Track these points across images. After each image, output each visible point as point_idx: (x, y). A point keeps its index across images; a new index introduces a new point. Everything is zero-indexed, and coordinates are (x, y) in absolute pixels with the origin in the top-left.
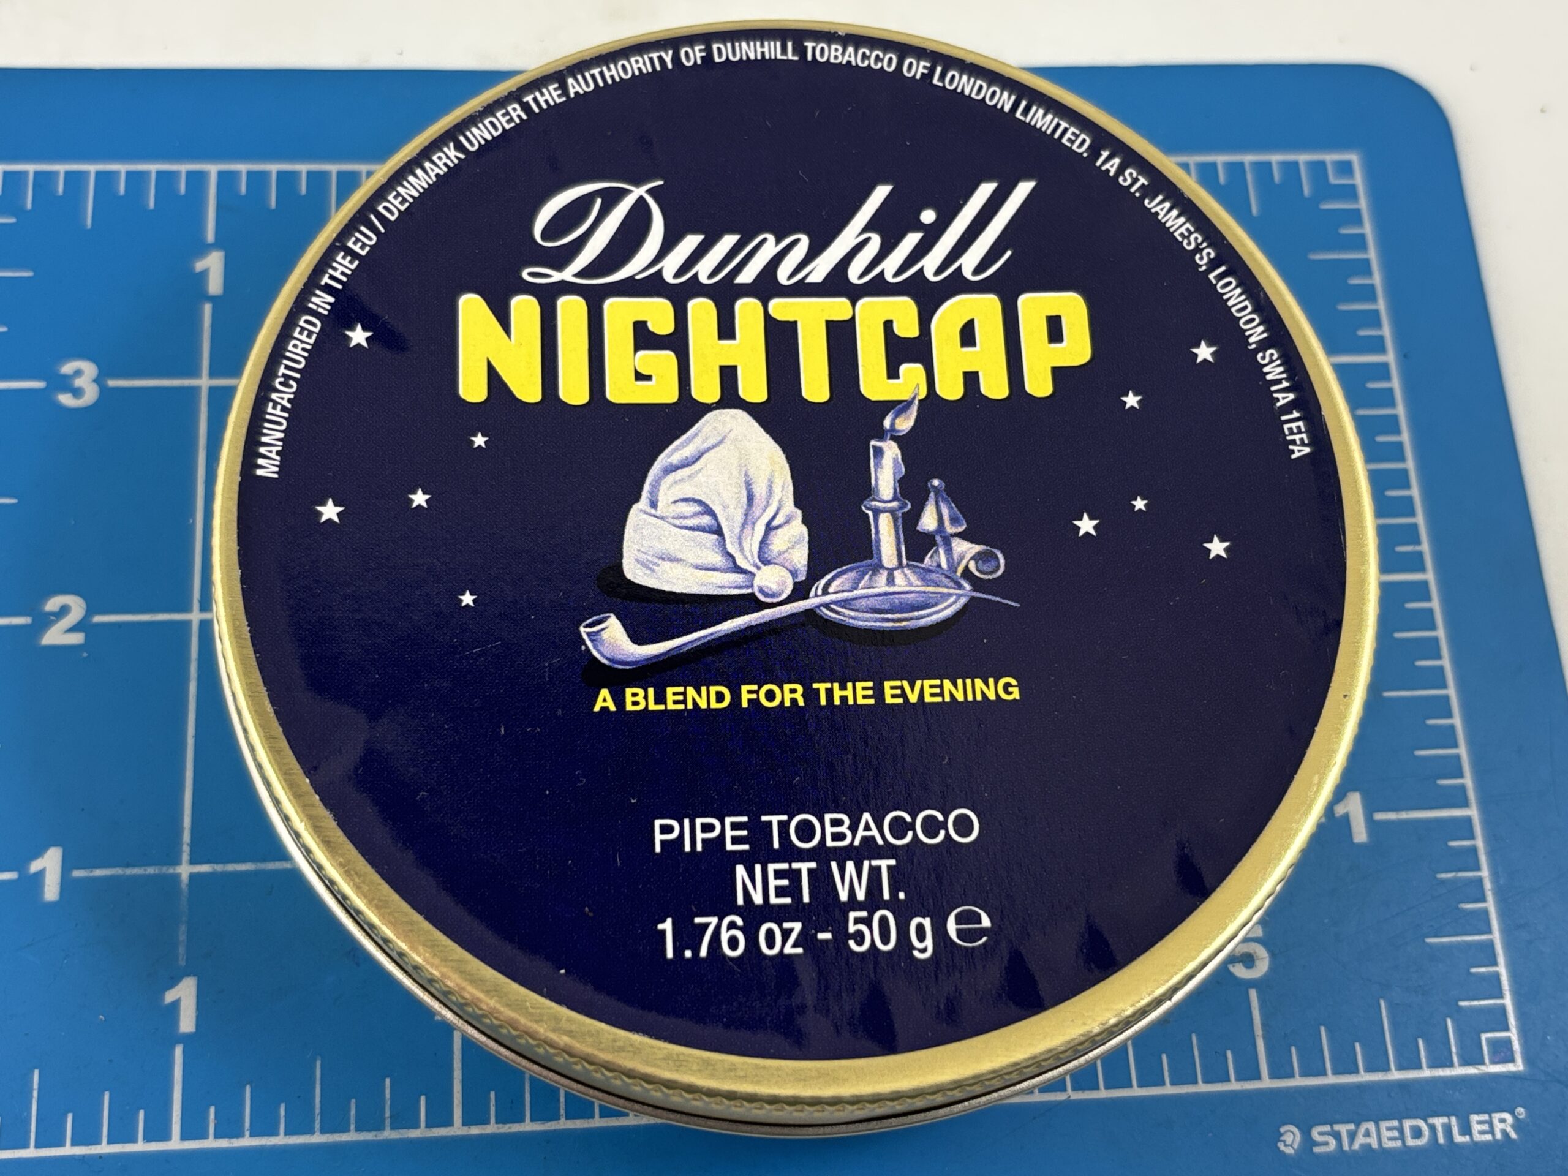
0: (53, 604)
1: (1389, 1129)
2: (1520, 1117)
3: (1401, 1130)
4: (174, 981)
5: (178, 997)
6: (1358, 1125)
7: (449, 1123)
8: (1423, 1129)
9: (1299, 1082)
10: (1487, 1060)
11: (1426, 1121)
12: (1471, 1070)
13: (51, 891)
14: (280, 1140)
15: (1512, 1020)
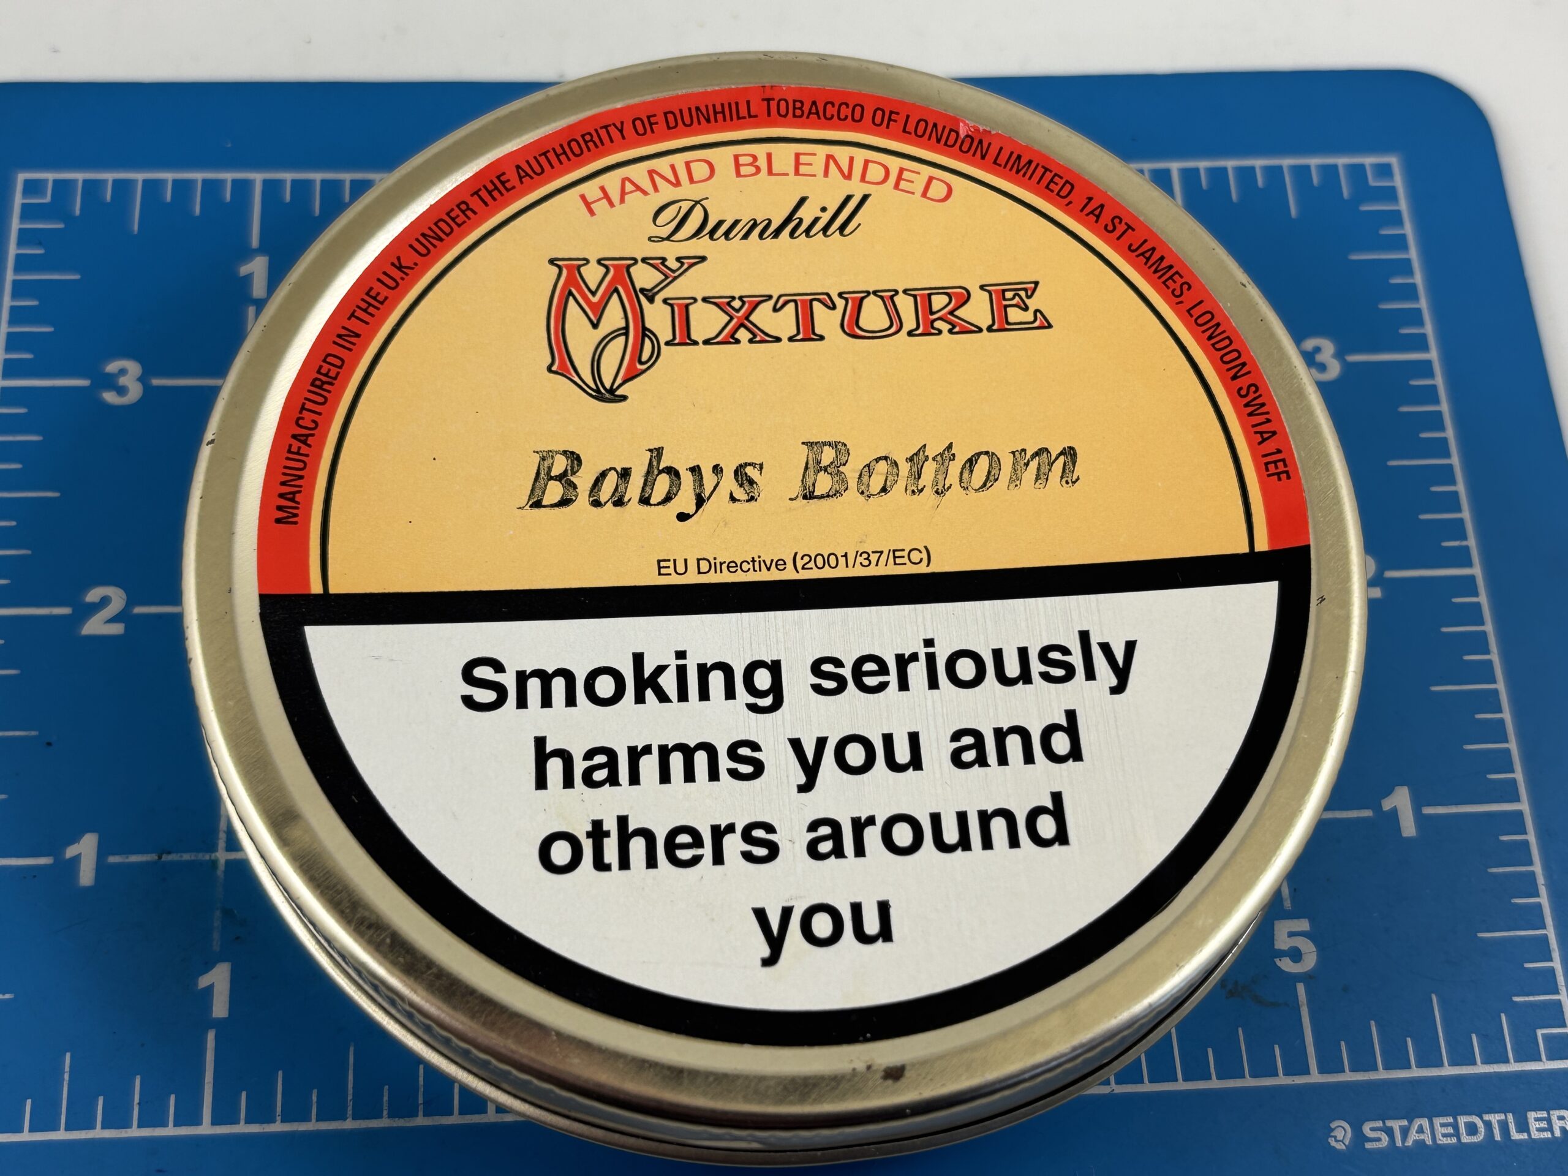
0: (93, 595)
1: (1443, 1125)
3: (1455, 1126)
4: (208, 967)
5: (211, 983)
6: (1410, 1122)
7: (483, 1110)
8: (1478, 1126)
9: (1349, 1076)
10: (1544, 1057)
11: (1481, 1118)
12: (1528, 1067)
13: (86, 876)
14: (312, 1126)
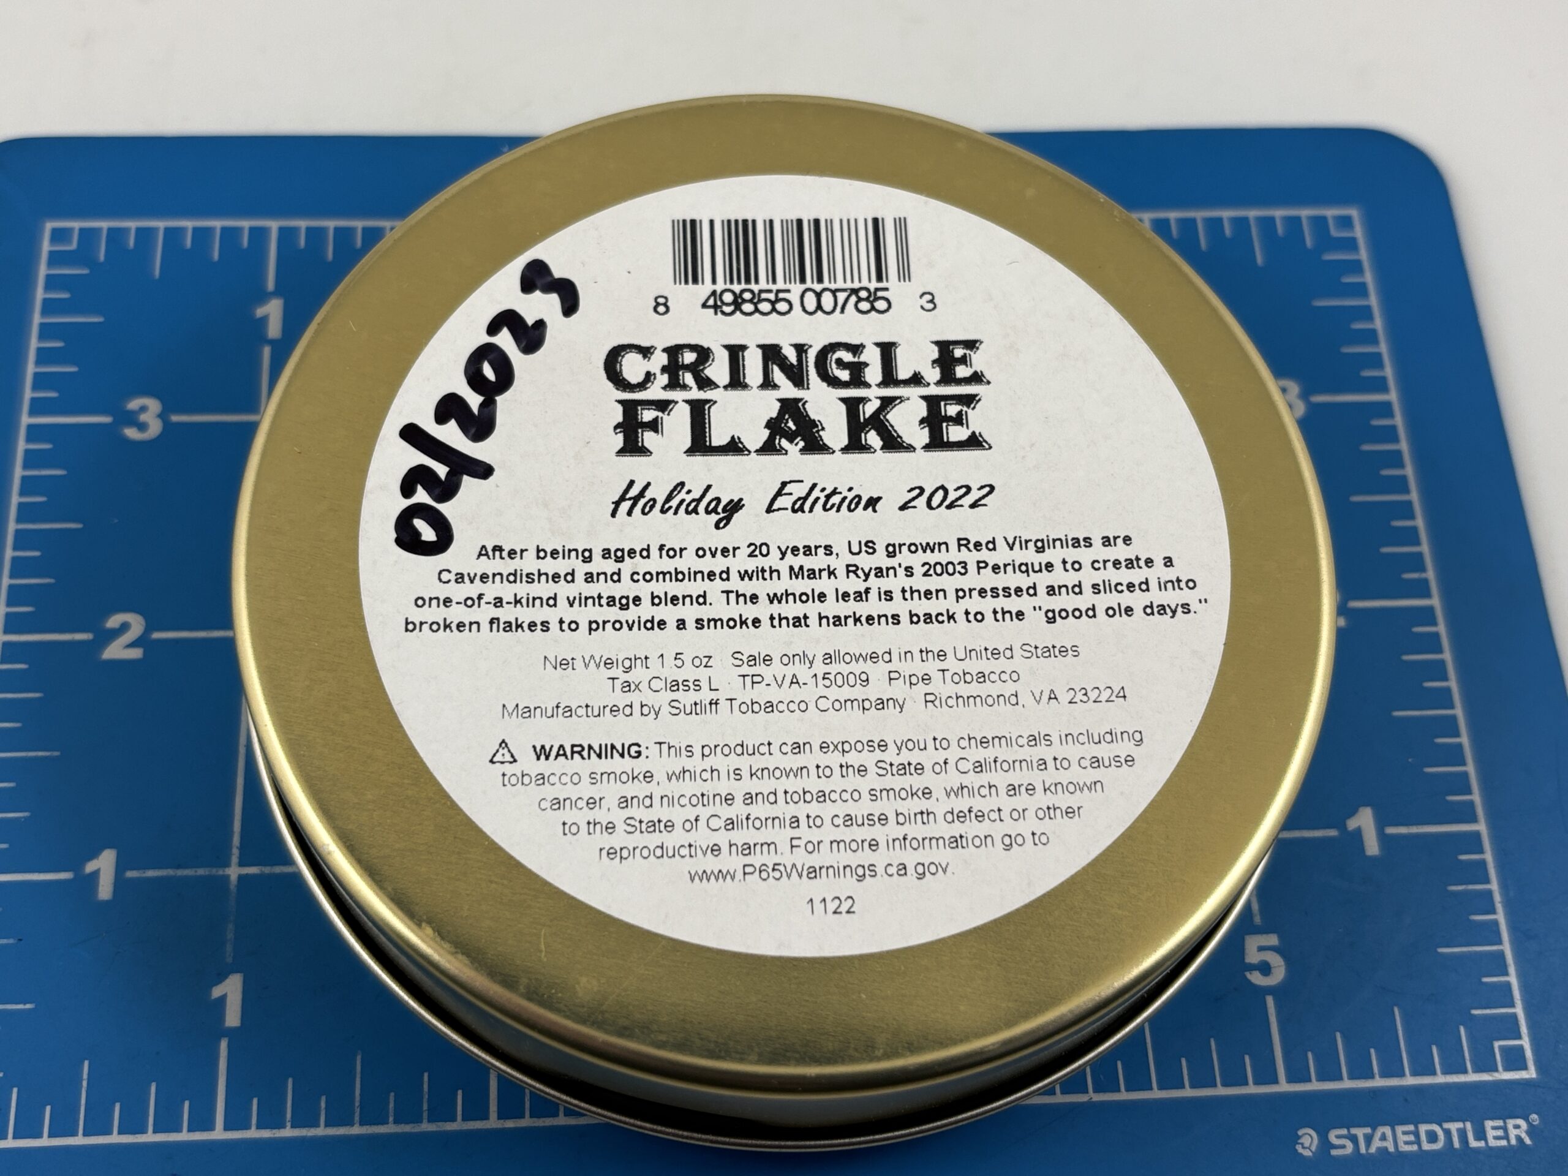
0: (114, 622)
1: (1405, 1133)
2: (1534, 1123)
3: (1416, 1134)
4: (221, 977)
5: (224, 993)
6: (1374, 1129)
7: (485, 1117)
8: (1438, 1134)
9: (1315, 1086)
10: (1500, 1068)
11: (1441, 1126)
12: (1485, 1077)
13: (105, 890)
14: (320, 1131)
15: (1524, 1029)
